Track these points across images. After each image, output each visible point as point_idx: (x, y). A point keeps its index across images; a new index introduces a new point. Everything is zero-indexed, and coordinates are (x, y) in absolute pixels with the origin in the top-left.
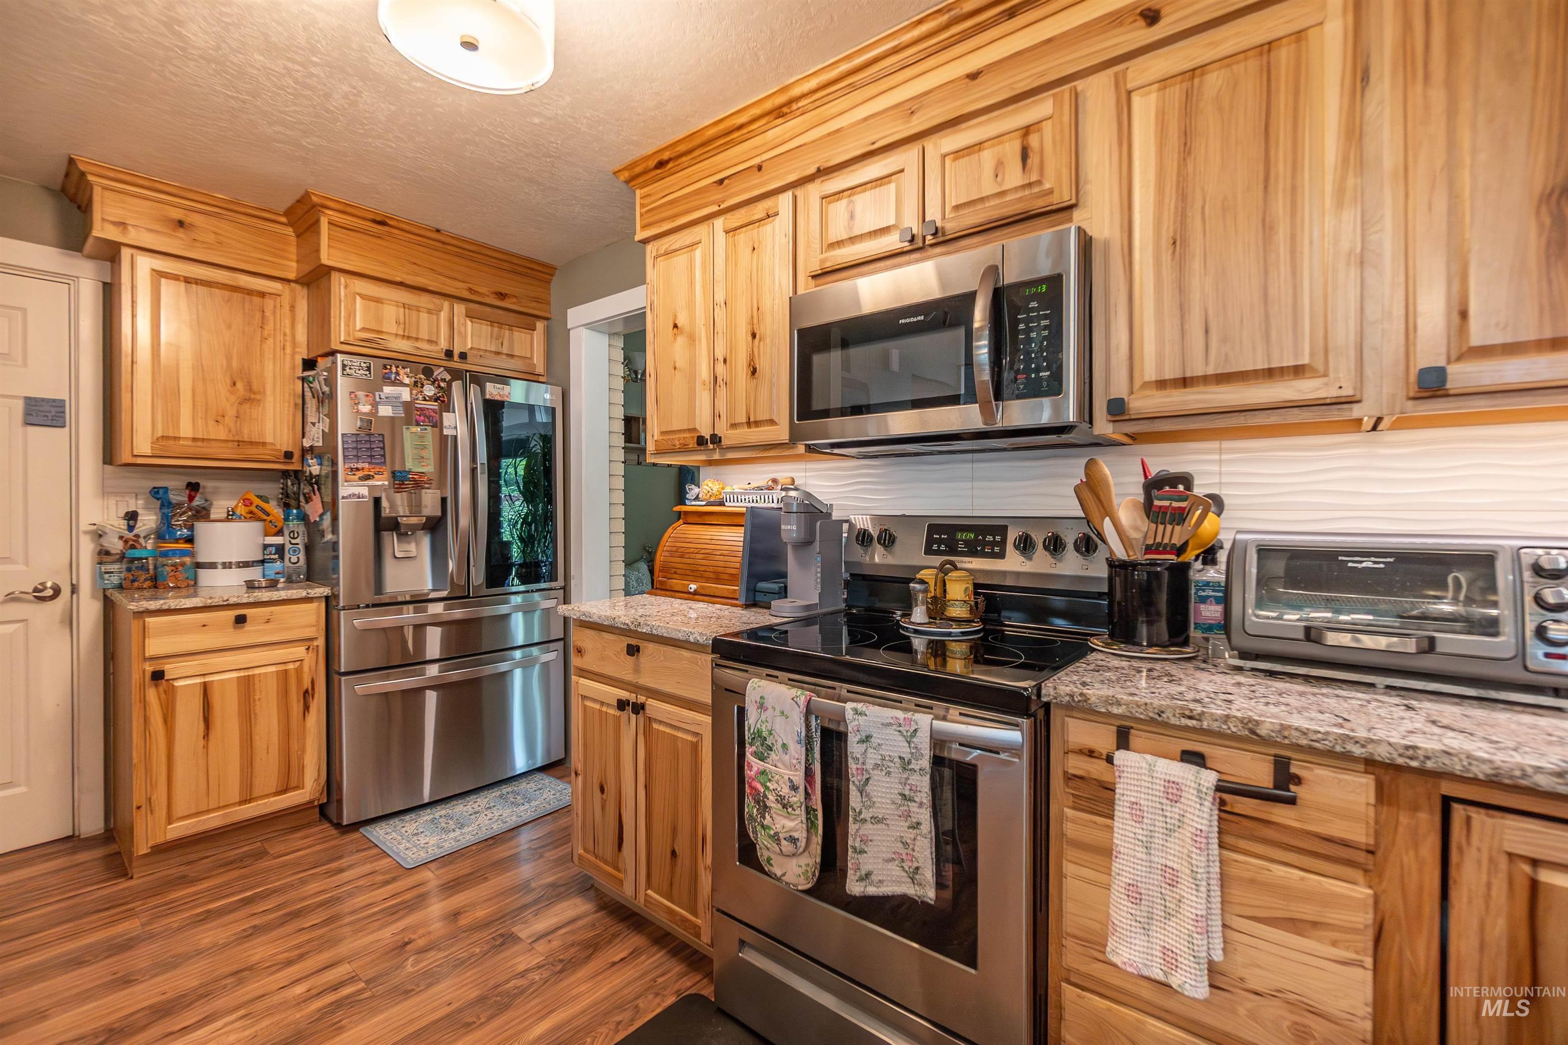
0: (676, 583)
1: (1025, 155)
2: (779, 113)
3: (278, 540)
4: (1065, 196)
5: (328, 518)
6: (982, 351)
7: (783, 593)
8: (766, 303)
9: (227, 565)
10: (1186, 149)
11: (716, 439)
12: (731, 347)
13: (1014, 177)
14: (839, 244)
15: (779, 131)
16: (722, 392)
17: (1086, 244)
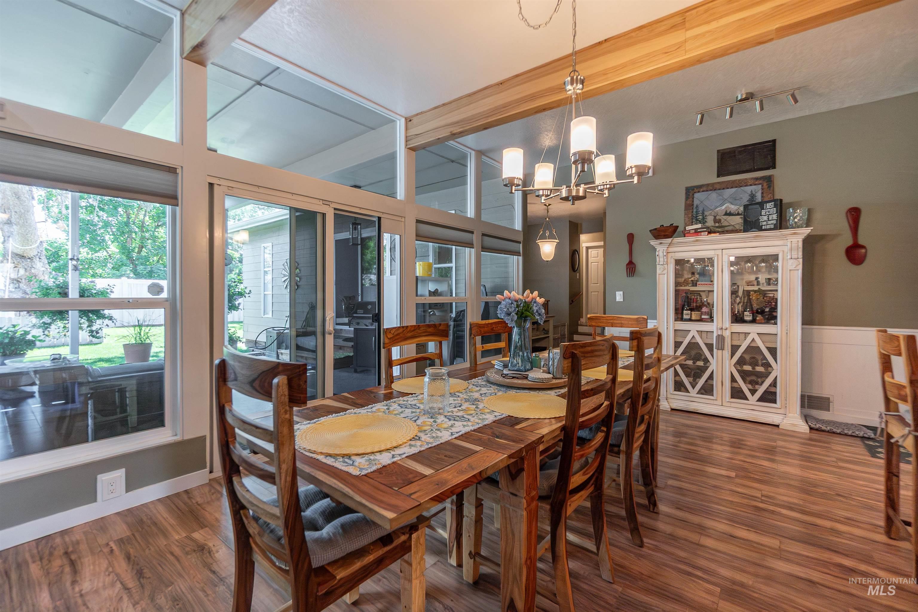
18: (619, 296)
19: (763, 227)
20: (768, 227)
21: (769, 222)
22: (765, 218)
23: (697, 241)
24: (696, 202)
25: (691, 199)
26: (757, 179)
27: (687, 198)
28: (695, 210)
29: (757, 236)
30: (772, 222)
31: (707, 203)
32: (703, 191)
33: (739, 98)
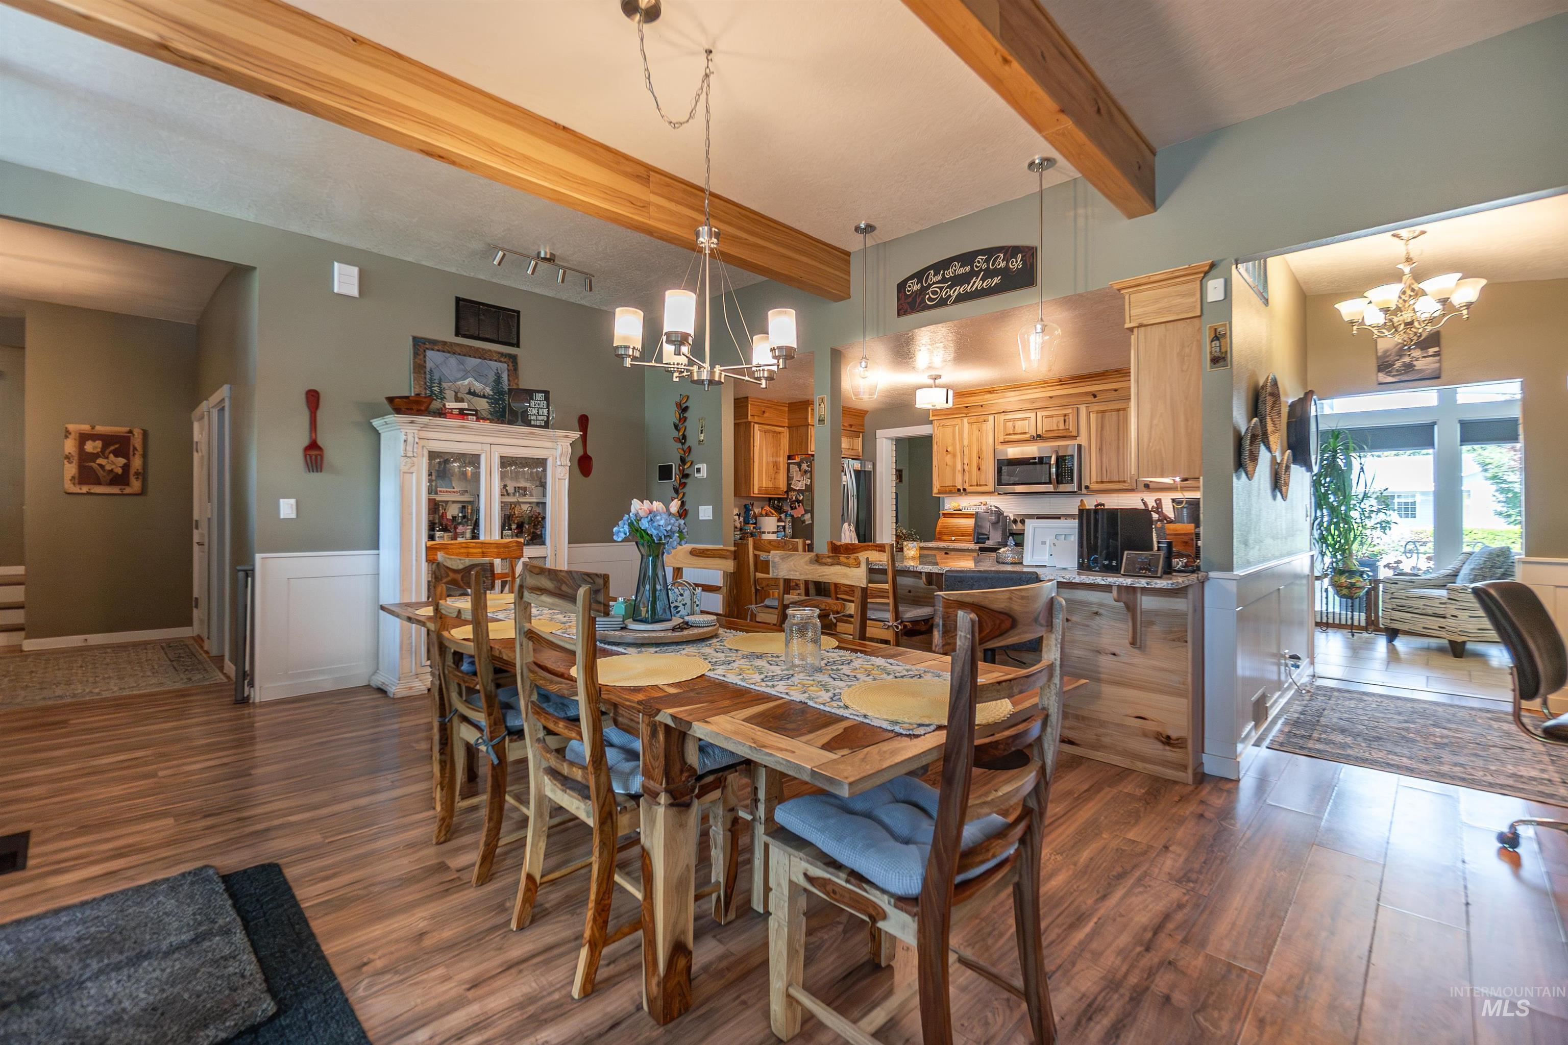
0: (945, 537)
1: (1065, 421)
2: (990, 392)
3: (783, 524)
4: (1075, 434)
5: (809, 515)
6: (1054, 470)
7: (988, 539)
8: (984, 448)
9: (769, 533)
10: (1102, 430)
11: (964, 490)
12: (970, 459)
13: (1062, 426)
14: (1010, 434)
15: (988, 396)
16: (966, 474)
17: (1080, 446)
18: (287, 508)
19: (533, 423)
20: (538, 423)
21: (540, 418)
22: (535, 411)
23: (463, 427)
24: (429, 365)
25: (422, 357)
26: (502, 354)
27: (416, 354)
28: (428, 376)
29: (531, 433)
30: (542, 418)
31: (445, 371)
32: (438, 351)
33: (542, 255)
